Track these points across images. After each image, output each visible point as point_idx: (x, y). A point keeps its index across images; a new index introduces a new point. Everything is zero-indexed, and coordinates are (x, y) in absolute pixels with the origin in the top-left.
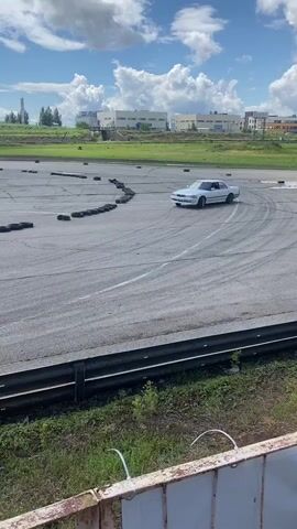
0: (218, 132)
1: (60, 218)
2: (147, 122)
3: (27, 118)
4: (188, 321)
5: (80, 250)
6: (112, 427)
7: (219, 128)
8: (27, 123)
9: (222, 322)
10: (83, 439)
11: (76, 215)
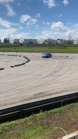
0: (50, 44)
1: (11, 67)
2: (32, 42)
4: (48, 93)
5: (17, 75)
6: (31, 123)
8: (0, 42)
9: (57, 93)
10: (24, 126)
11: (15, 66)
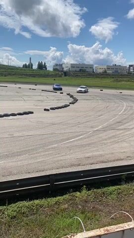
0: (116, 74)
1: (45, 110)
2: (84, 68)
3: (32, 65)
4: (101, 159)
5: (53, 124)
6: (66, 206)
7: (116, 71)
8: (32, 68)
9: (117, 160)
10: (53, 210)
11: (52, 109)
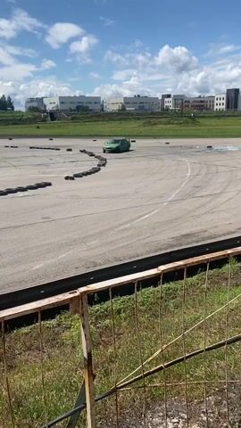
2: (84, 105)
7: (142, 108)
11: (77, 176)
